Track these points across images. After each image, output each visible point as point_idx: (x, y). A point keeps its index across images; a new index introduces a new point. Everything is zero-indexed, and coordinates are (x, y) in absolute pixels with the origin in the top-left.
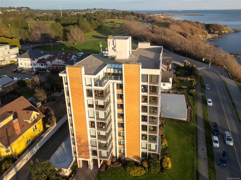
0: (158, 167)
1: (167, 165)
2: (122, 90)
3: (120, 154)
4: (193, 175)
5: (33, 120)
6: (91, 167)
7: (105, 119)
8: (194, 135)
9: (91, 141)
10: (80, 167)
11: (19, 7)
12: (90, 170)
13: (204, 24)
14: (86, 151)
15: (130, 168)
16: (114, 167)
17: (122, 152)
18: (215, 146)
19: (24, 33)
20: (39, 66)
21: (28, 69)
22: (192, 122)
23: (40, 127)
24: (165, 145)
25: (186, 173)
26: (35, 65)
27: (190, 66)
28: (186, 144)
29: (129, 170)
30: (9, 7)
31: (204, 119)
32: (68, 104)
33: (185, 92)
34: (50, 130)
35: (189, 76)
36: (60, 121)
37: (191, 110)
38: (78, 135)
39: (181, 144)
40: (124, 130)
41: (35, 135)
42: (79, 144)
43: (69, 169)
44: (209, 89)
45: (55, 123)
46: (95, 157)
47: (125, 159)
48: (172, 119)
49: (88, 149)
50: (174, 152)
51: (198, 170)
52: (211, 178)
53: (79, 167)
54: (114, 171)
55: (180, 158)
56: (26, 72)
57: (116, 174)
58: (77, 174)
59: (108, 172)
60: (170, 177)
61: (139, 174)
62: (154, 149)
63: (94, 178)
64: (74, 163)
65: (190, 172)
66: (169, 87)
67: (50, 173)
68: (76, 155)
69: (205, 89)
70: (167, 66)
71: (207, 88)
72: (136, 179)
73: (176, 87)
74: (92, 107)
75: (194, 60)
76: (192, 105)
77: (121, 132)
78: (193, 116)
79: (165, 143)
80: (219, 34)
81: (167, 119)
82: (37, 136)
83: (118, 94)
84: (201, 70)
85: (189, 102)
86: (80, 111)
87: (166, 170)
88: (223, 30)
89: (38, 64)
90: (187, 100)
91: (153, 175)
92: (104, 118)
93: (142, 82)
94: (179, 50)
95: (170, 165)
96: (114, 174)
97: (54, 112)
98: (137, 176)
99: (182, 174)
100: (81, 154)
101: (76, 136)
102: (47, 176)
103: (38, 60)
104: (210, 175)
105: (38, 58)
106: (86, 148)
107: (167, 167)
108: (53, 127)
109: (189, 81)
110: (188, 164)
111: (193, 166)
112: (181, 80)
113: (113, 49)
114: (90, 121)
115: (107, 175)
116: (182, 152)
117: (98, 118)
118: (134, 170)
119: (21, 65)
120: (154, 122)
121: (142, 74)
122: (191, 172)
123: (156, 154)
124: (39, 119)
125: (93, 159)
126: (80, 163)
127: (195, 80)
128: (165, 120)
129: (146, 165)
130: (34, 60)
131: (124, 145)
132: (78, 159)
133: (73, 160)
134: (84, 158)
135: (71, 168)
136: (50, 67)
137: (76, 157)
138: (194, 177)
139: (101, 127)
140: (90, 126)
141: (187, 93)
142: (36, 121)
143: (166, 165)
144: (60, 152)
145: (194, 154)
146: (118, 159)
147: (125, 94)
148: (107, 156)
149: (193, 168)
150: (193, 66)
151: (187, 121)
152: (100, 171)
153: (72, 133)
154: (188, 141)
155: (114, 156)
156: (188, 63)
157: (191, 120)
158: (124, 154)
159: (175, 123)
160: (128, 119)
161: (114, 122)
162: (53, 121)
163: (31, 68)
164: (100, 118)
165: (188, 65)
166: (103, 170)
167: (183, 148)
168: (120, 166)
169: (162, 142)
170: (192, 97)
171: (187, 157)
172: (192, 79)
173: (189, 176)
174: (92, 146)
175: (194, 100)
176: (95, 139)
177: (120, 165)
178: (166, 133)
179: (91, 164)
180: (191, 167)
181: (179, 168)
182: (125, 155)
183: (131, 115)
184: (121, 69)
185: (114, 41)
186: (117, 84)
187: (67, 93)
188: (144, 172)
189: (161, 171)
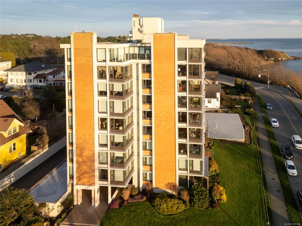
0: (206, 197)
1: (220, 197)
2: (150, 74)
3: (145, 182)
4: (263, 212)
5: (12, 134)
6: (96, 202)
7: (123, 114)
8: (258, 159)
9: (99, 152)
10: (77, 204)
11: (24, 34)
12: (94, 208)
13: (255, 50)
14: (91, 171)
15: (160, 201)
16: (135, 203)
17: (148, 179)
18: (291, 174)
19: (23, 52)
20: (36, 83)
21: (19, 87)
22: (252, 144)
23: (22, 148)
24: (215, 170)
25: (252, 209)
26: (31, 82)
27: (243, 84)
28: (247, 170)
29: (159, 203)
30: (11, 34)
31: (270, 142)
32: (68, 92)
33: (239, 111)
34: (36, 155)
35: (243, 94)
36: (54, 145)
37: (249, 131)
38: (79, 142)
39: (239, 170)
40: (151, 139)
41: (11, 160)
42: (80, 159)
43: (59, 203)
44: (272, 109)
45: (47, 146)
46: (104, 183)
47: (152, 189)
48: (223, 140)
49: (93, 168)
50: (230, 181)
51: (269, 206)
52: (292, 217)
53: (75, 203)
54: (133, 208)
55: (240, 189)
56: (16, 90)
57: (137, 212)
58: (71, 214)
59: (124, 209)
60: (226, 214)
61: (174, 211)
62: (199, 170)
63: (100, 219)
64: (68, 196)
65: (257, 207)
66: (216, 107)
67: (24, 209)
68: (73, 181)
69: (266, 109)
70: (212, 81)
71: (268, 107)
72: (169, 218)
73: (227, 106)
74: (104, 95)
75: (248, 80)
76: (250, 124)
77: (148, 141)
78: (254, 137)
79: (215, 167)
80: (275, 61)
81: (216, 141)
82: (15, 161)
83: (144, 81)
84: (258, 90)
85: (245, 121)
86: (86, 101)
87: (219, 205)
88: (280, 57)
89: (35, 81)
90: (243, 119)
91: (198, 211)
92: (122, 112)
93: (178, 60)
94: (226, 69)
95: (224, 197)
96: (133, 212)
97: (47, 130)
98: (172, 213)
99: (246, 210)
100: (82, 177)
101: (77, 144)
102: (19, 215)
103: (36, 74)
104: (289, 213)
105: (36, 73)
106: (91, 166)
107: (221, 200)
108: (43, 151)
109: (243, 100)
110: (253, 197)
111: (262, 199)
112: (232, 98)
113: (139, 30)
114: (100, 117)
115: (122, 213)
116: (242, 180)
117: (112, 114)
118: (167, 203)
119: (11, 81)
120: (197, 122)
121: (178, 48)
122: (259, 208)
123: (201, 177)
124: (22, 134)
125: (100, 186)
126: (77, 196)
127: (251, 98)
128: (213, 142)
129: (185, 196)
130: (31, 75)
131: (151, 166)
132: (75, 188)
133: (66, 190)
134: (85, 185)
135: (63, 204)
136: (52, 84)
137: (73, 184)
138: (264, 214)
139: (116, 129)
140: (100, 128)
141: (242, 112)
142: (16, 135)
143: (218, 196)
144: (48, 181)
145: (260, 183)
146: (141, 192)
147: (154, 80)
148: (122, 181)
149: (263, 202)
150: (247, 84)
151: (245, 142)
152: (111, 207)
153: (71, 141)
154: (249, 166)
155: (134, 186)
156: (240, 81)
157: (251, 142)
158: (151, 181)
159: (228, 145)
160: (157, 118)
161: (137, 126)
162: (43, 142)
163: (24, 86)
164: (115, 112)
165: (240, 83)
166: (116, 206)
167: (242, 176)
168: (143, 200)
169: (210, 166)
170: (249, 117)
171: (250, 186)
172: (247, 98)
173: (256, 213)
174: (100, 163)
175: (253, 119)
176: (106, 149)
177: (145, 198)
178: (215, 156)
179: (96, 196)
180: (259, 201)
181: (239, 202)
182: (152, 183)
183: (163, 112)
184: (150, 48)
185: (141, 19)
186: (144, 66)
187: (69, 74)
188: (183, 207)
189: (211, 206)
